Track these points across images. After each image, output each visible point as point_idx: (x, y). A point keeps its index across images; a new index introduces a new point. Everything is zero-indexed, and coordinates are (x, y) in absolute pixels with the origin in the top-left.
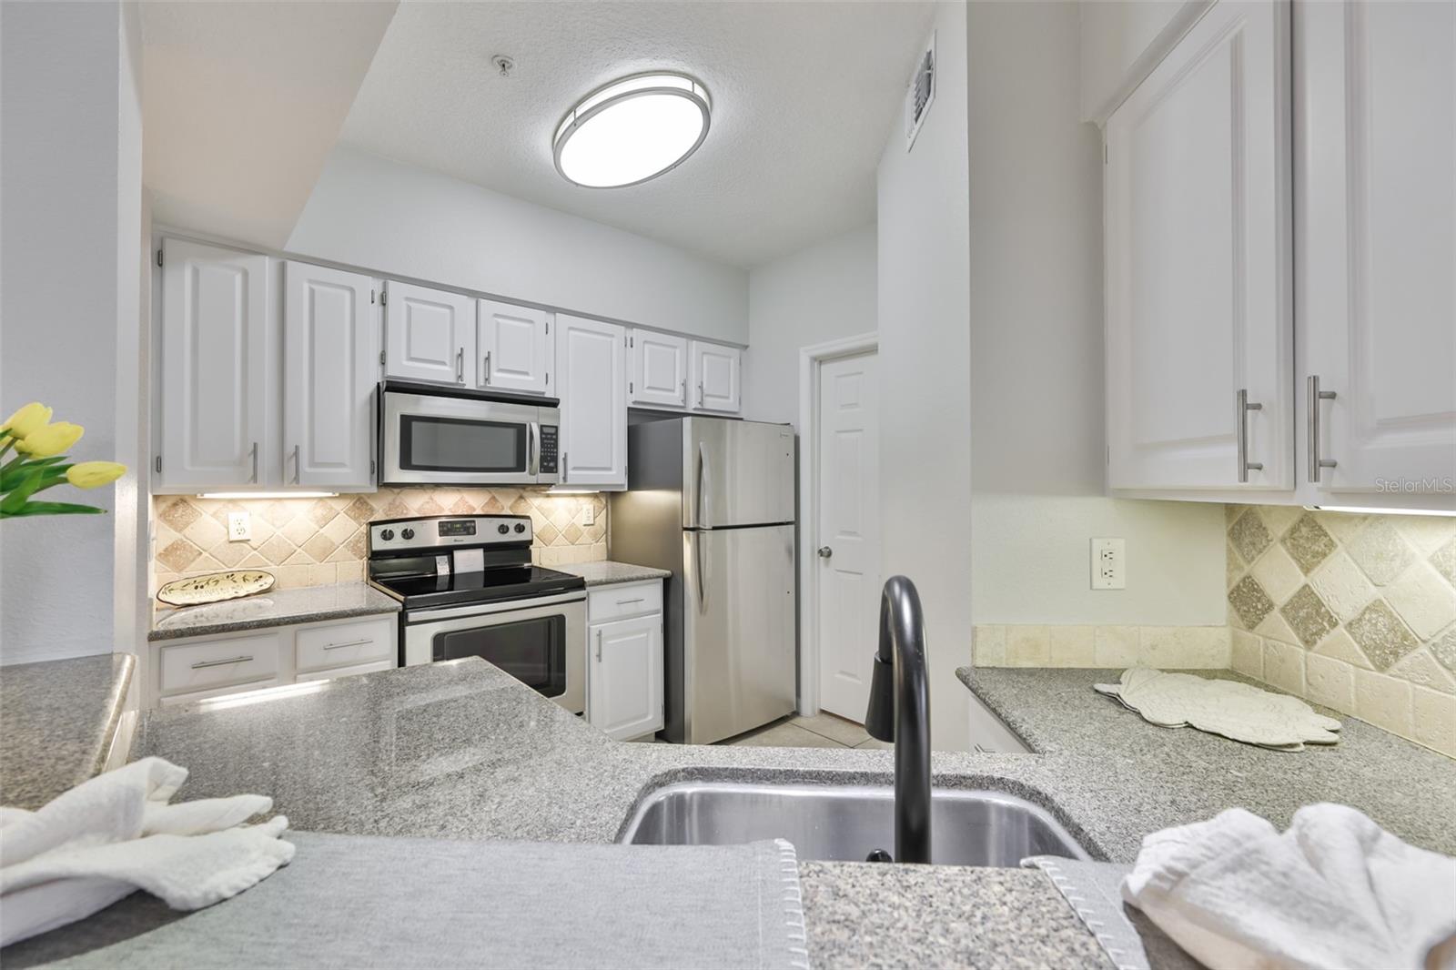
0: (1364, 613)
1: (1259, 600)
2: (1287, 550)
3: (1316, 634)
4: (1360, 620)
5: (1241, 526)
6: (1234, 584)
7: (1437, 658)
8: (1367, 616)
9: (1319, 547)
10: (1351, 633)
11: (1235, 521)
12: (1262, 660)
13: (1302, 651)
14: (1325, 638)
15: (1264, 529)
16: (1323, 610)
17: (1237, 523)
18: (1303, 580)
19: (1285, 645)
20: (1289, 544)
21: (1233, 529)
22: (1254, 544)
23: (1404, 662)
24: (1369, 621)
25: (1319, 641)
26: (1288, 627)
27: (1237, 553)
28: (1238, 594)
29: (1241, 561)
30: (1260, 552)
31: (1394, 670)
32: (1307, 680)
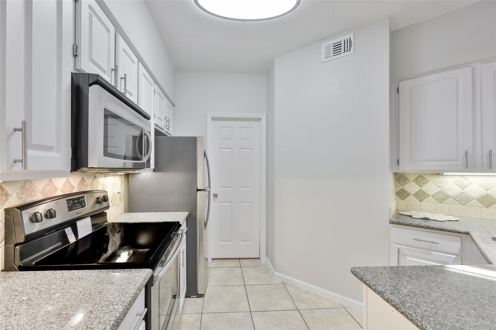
0: (437, 193)
1: (406, 194)
2: (415, 183)
3: (423, 199)
4: (436, 195)
5: (400, 178)
6: (397, 191)
7: (455, 200)
8: (438, 194)
9: (425, 181)
10: (434, 198)
11: (398, 177)
12: (406, 206)
13: (419, 203)
14: (426, 199)
15: (408, 179)
16: (425, 194)
17: (398, 178)
18: (420, 188)
19: (413, 202)
20: (415, 182)
21: (397, 179)
22: (404, 182)
23: (447, 201)
24: (438, 195)
25: (424, 200)
26: (415, 199)
27: (398, 184)
28: (399, 193)
29: (399, 185)
30: (406, 183)
31: (444, 203)
32: (420, 208)
